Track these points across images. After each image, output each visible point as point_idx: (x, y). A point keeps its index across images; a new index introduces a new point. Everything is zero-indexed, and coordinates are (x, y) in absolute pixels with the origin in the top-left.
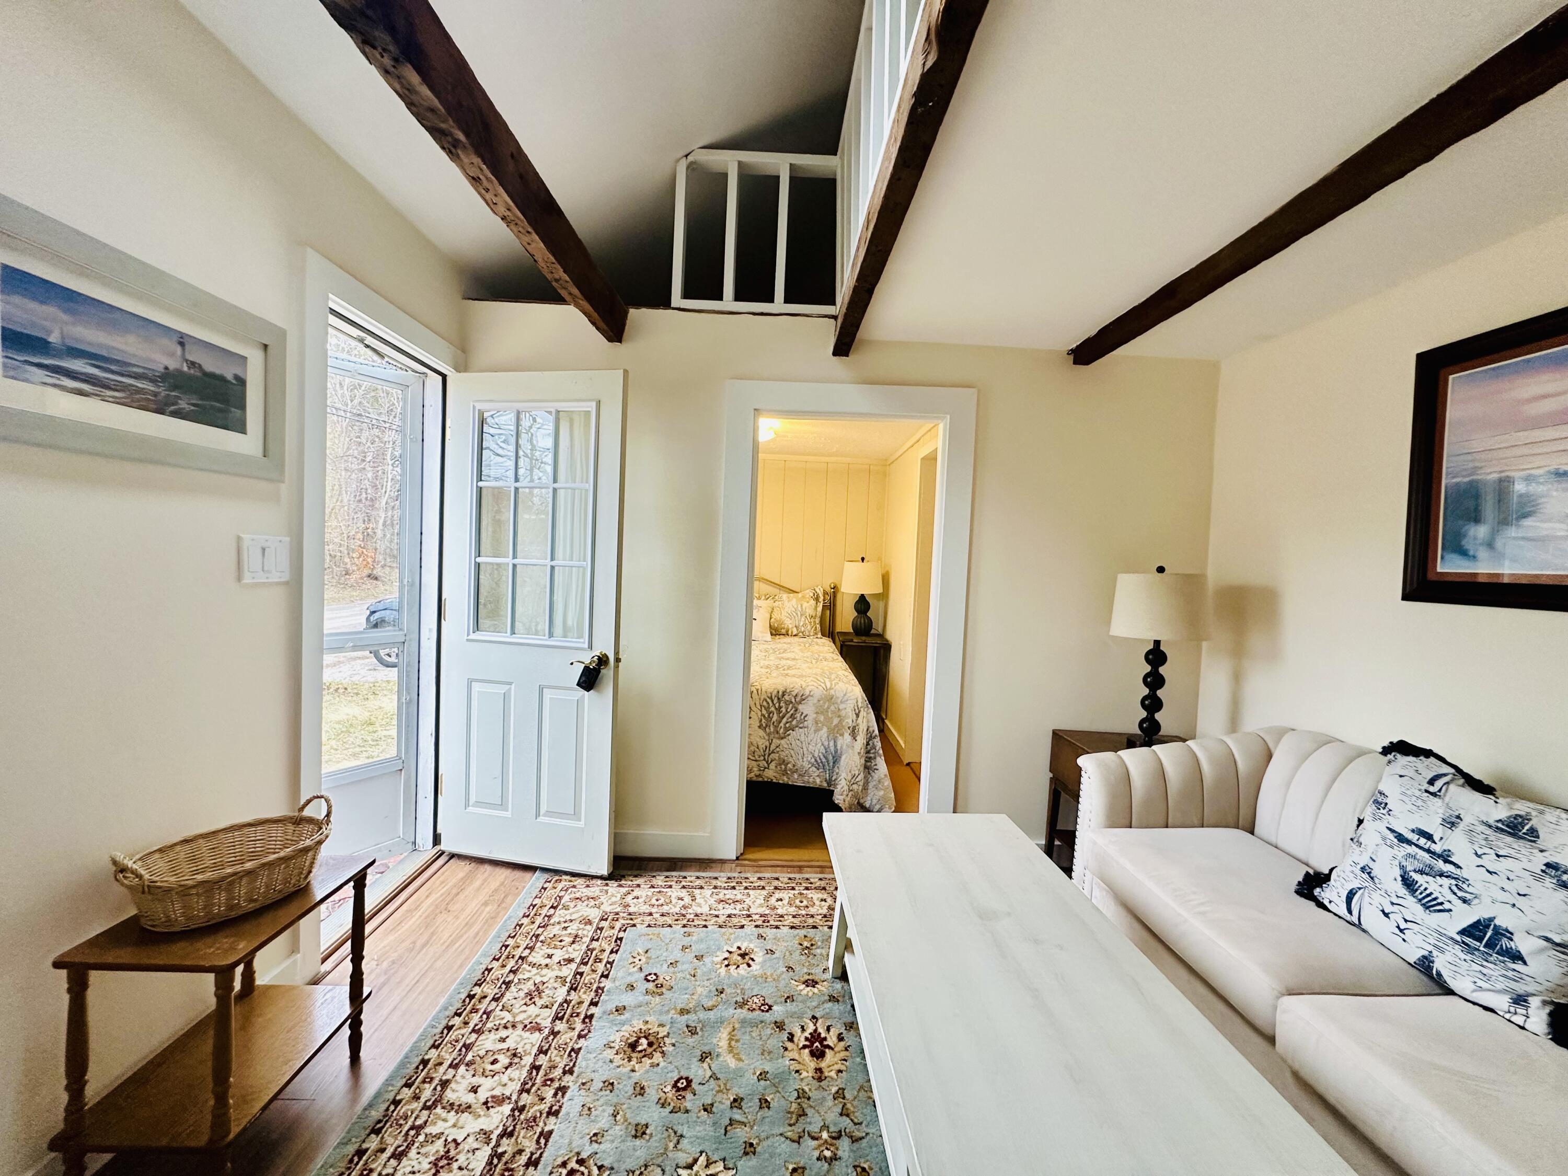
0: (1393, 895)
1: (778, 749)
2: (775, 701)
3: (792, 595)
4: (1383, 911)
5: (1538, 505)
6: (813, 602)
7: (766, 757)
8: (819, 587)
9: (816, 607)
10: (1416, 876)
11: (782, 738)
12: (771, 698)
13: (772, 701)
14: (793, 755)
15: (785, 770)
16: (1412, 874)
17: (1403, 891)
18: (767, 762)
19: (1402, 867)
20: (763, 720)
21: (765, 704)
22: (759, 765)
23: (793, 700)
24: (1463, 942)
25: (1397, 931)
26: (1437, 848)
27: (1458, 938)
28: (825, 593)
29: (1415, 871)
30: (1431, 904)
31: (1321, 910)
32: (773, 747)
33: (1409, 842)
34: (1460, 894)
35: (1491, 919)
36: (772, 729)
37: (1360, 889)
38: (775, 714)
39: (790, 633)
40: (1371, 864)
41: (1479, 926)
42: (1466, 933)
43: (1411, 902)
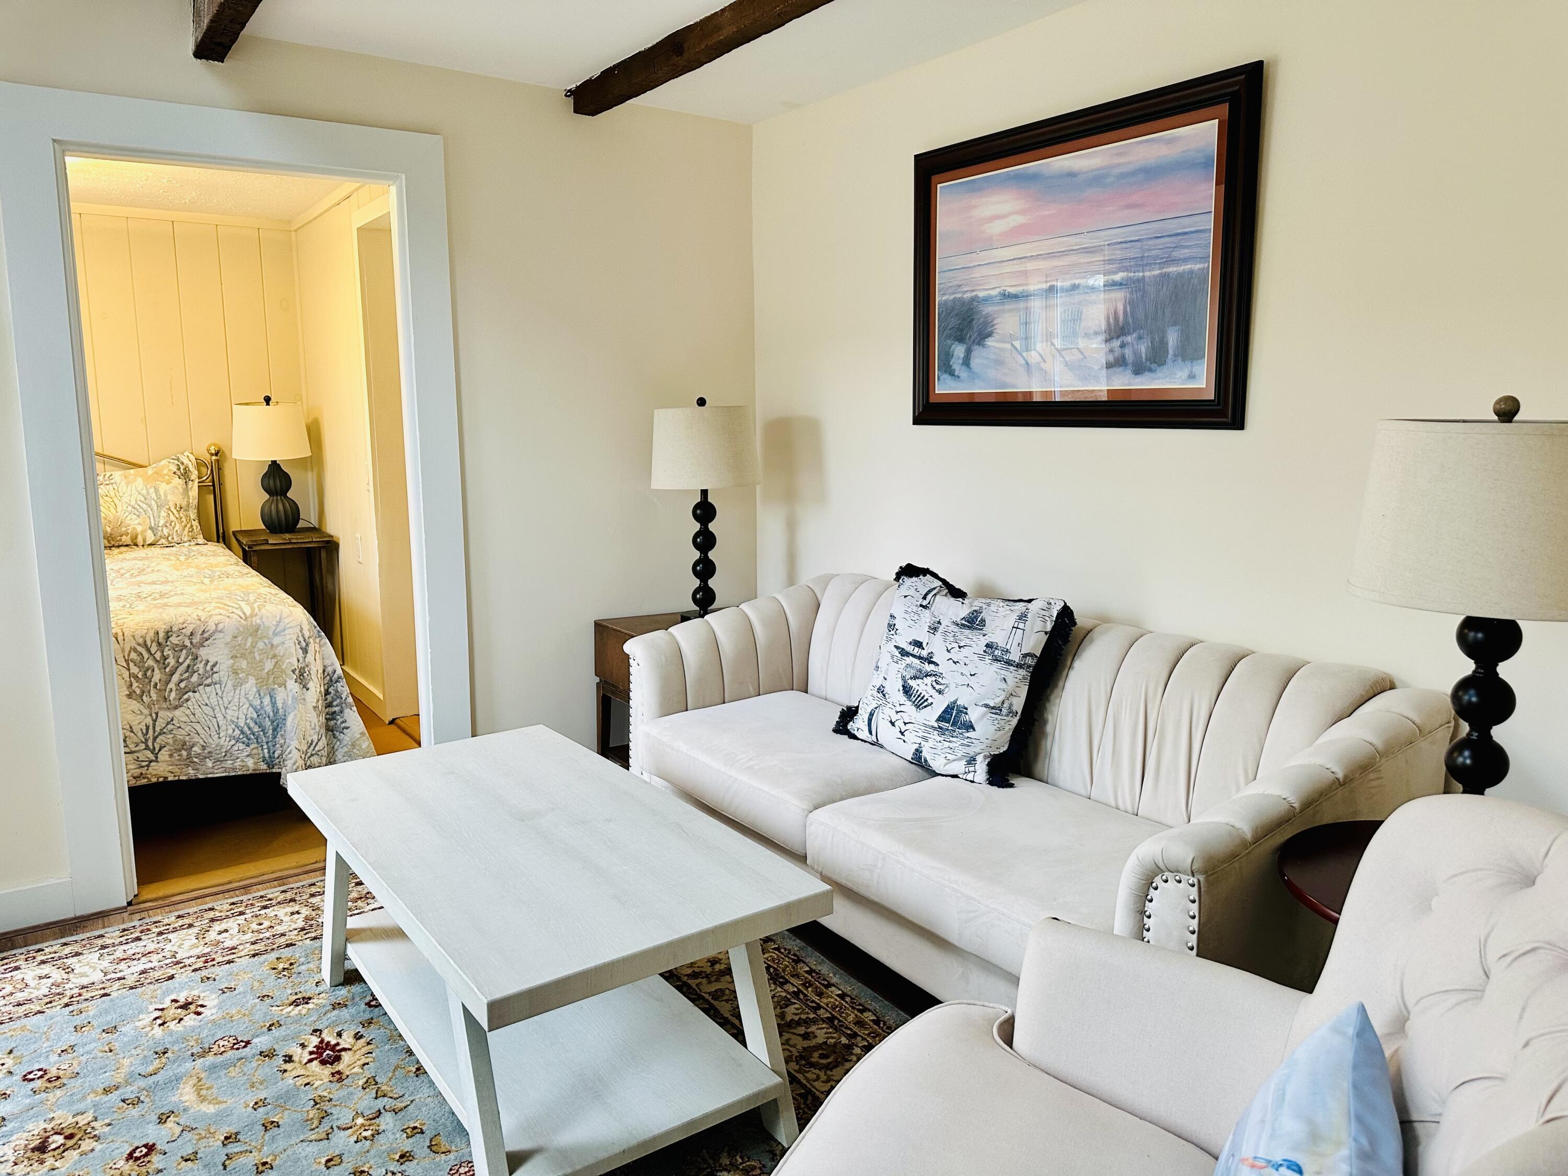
0: (897, 705)
1: (170, 727)
2: (154, 649)
3: (132, 471)
4: (891, 722)
5: (994, 325)
6: (178, 482)
7: (150, 744)
8: (186, 453)
9: (186, 491)
10: (912, 683)
11: (176, 708)
12: (145, 645)
13: (148, 650)
14: (201, 731)
15: (189, 757)
16: (909, 681)
17: (902, 698)
18: (153, 751)
19: (903, 678)
20: (135, 684)
21: (133, 655)
22: (137, 760)
23: (187, 643)
24: (940, 728)
25: (900, 736)
26: (924, 653)
27: (936, 725)
28: (200, 464)
29: (911, 678)
30: (921, 703)
31: (852, 740)
32: (160, 724)
33: (908, 654)
34: (938, 687)
35: (955, 702)
36: (154, 697)
37: (876, 708)
38: (157, 671)
39: (140, 541)
40: (884, 683)
41: (948, 710)
42: (941, 718)
43: (909, 707)
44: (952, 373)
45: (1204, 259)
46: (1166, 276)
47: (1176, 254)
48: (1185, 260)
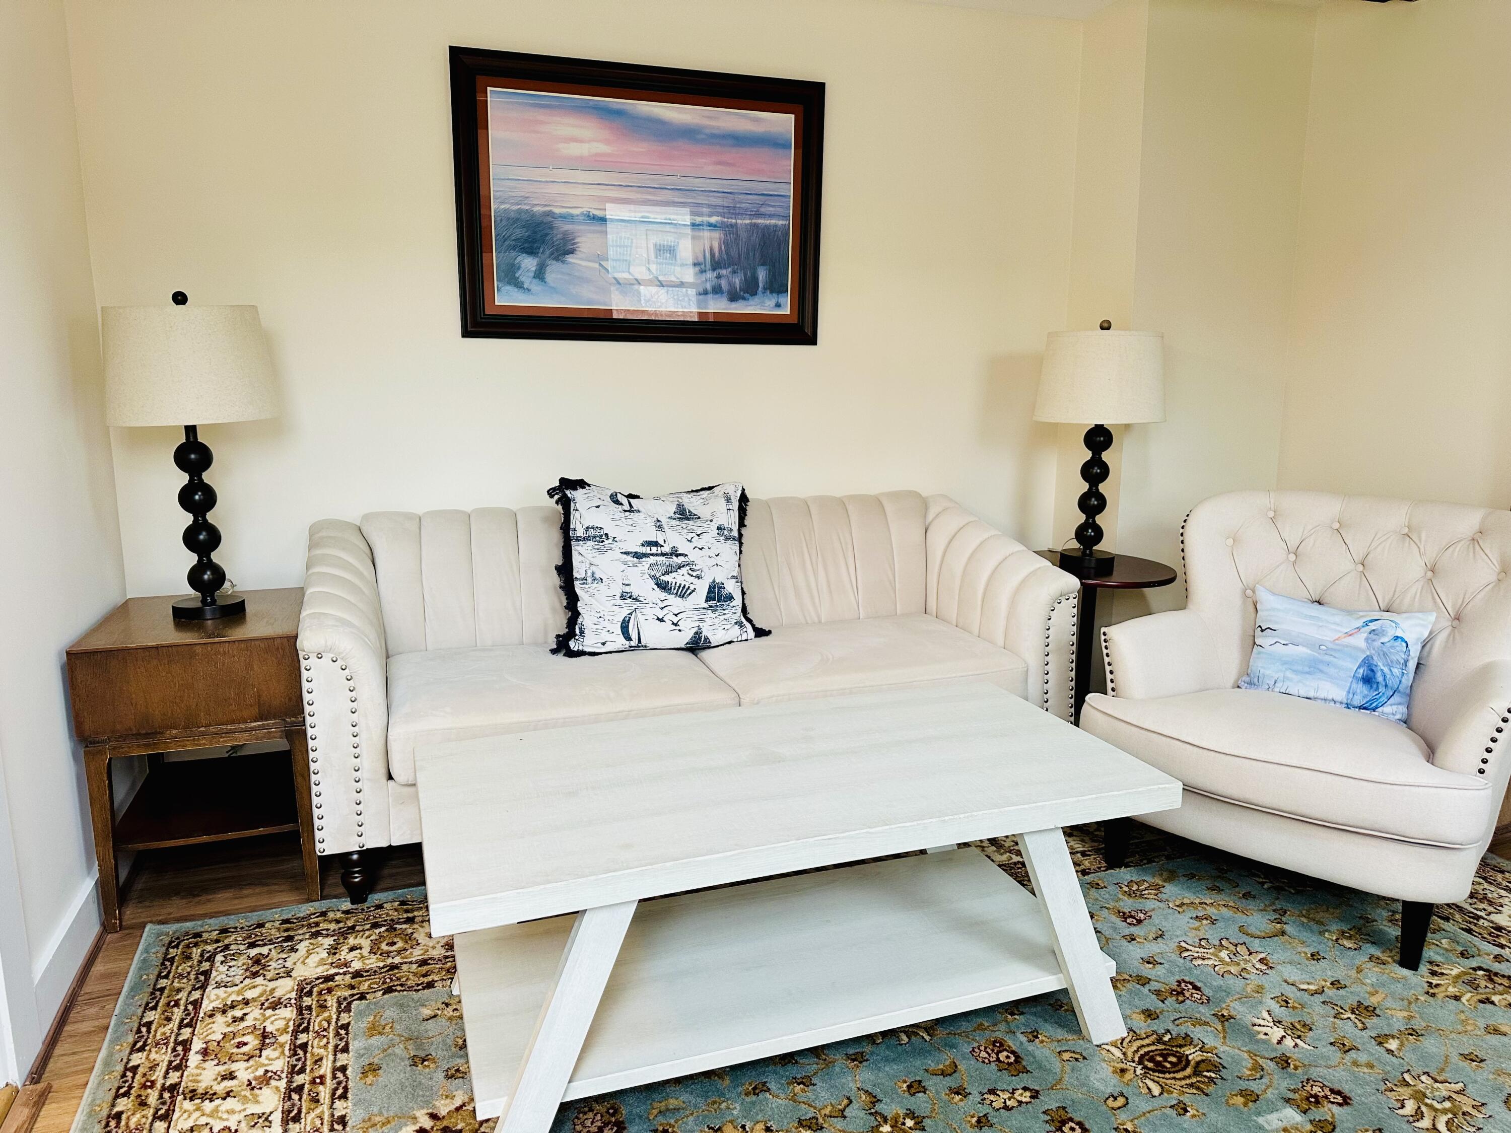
0: (659, 602)
4: (658, 619)
10: (666, 578)
16: (662, 578)
17: (663, 595)
19: (653, 577)
24: (711, 606)
25: (673, 627)
26: (666, 549)
27: (706, 605)
29: (663, 575)
30: (684, 592)
33: (646, 555)
34: (694, 574)
35: (714, 581)
37: (631, 614)
40: (627, 589)
41: (711, 590)
42: (708, 599)
43: (672, 599)
44: (519, 285)
45: (786, 217)
46: (755, 226)
47: (762, 210)
48: (771, 216)
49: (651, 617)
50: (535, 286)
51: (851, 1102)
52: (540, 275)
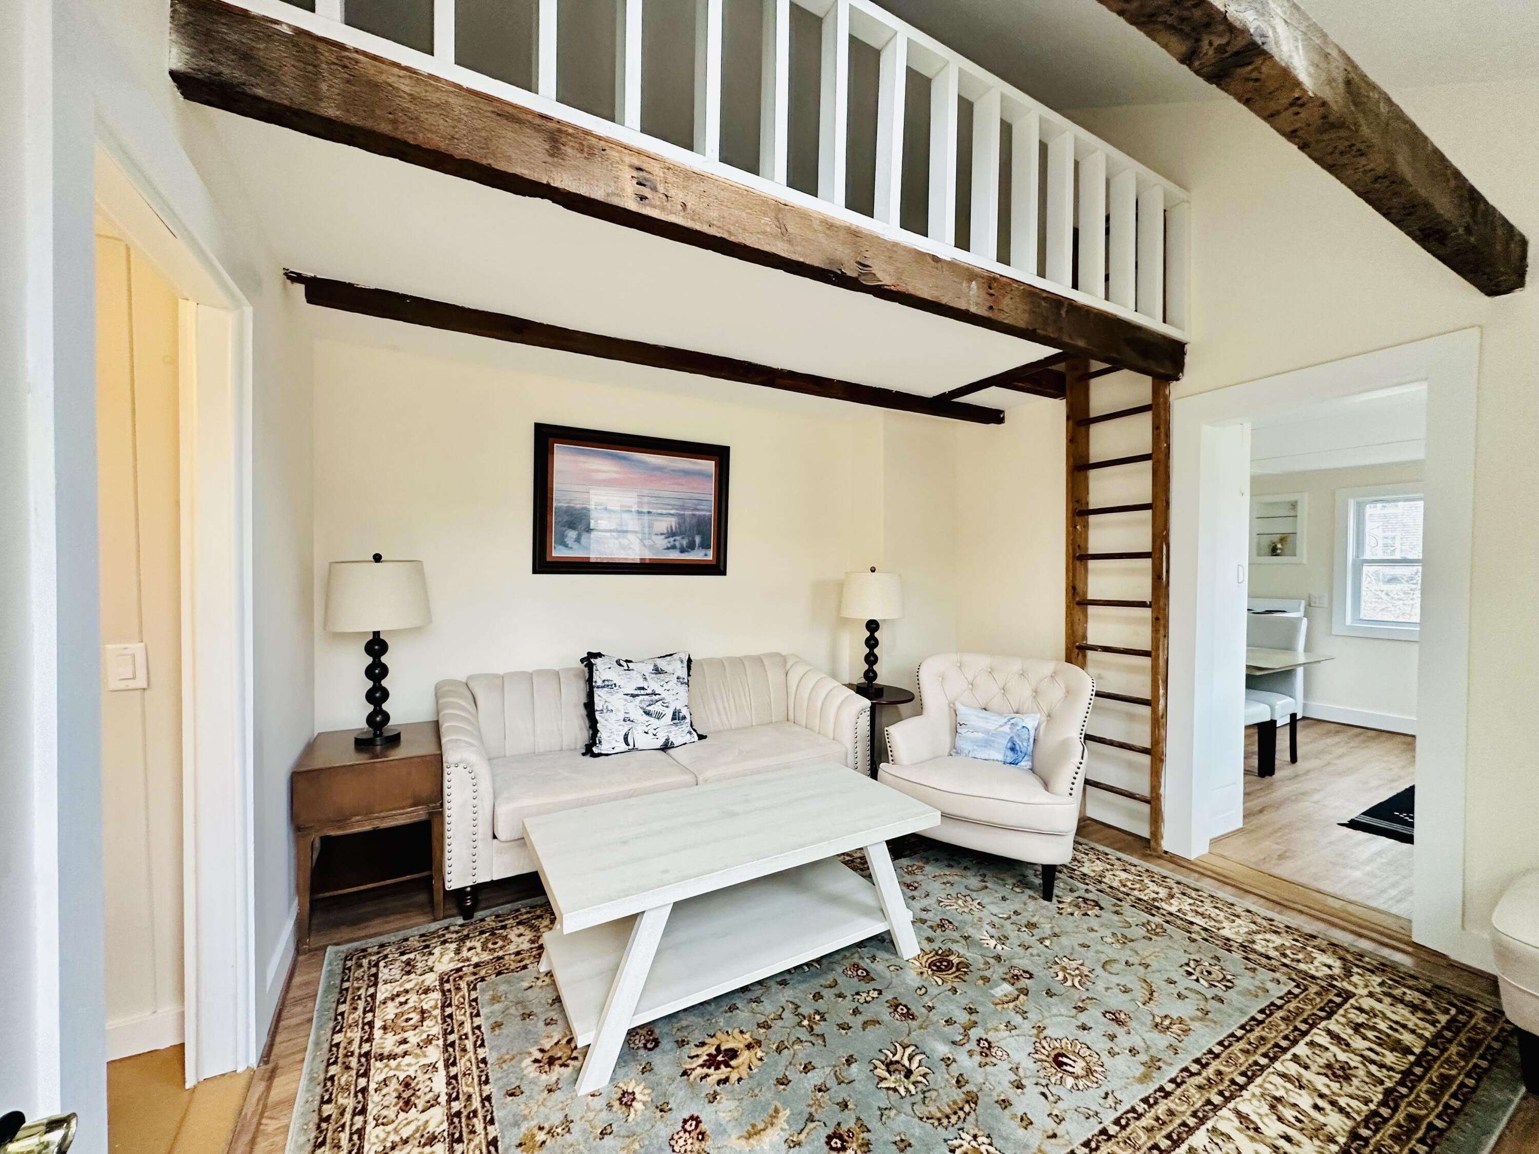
0: (645, 722)
4: (645, 732)
10: (649, 708)
16: (647, 708)
17: (647, 718)
19: (641, 708)
24: (674, 724)
25: (653, 737)
26: (649, 691)
27: (672, 723)
29: (647, 706)
30: (659, 716)
33: (638, 695)
34: (665, 705)
35: (675, 709)
37: (629, 730)
40: (627, 716)
41: (674, 714)
42: (673, 719)
43: (652, 720)
44: (566, 546)
45: (710, 511)
46: (694, 515)
47: (698, 507)
48: (703, 510)
49: (641, 732)
50: (575, 546)
51: (784, 1010)
52: (578, 540)
